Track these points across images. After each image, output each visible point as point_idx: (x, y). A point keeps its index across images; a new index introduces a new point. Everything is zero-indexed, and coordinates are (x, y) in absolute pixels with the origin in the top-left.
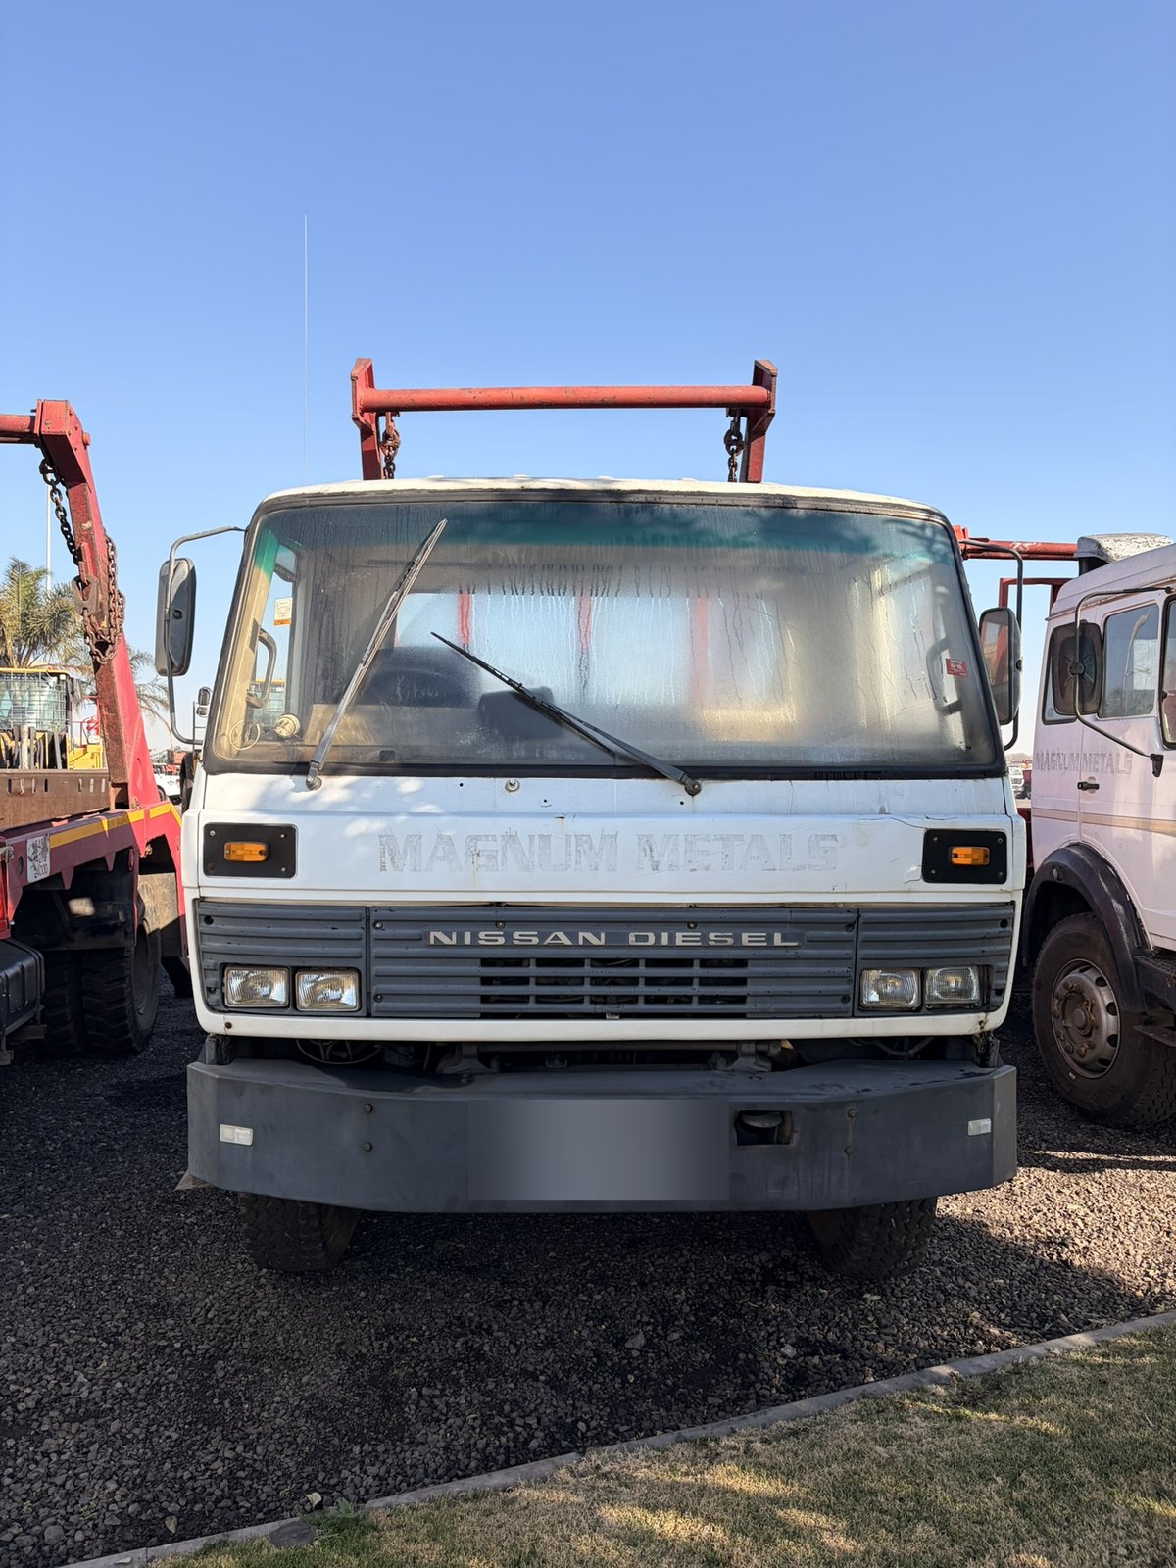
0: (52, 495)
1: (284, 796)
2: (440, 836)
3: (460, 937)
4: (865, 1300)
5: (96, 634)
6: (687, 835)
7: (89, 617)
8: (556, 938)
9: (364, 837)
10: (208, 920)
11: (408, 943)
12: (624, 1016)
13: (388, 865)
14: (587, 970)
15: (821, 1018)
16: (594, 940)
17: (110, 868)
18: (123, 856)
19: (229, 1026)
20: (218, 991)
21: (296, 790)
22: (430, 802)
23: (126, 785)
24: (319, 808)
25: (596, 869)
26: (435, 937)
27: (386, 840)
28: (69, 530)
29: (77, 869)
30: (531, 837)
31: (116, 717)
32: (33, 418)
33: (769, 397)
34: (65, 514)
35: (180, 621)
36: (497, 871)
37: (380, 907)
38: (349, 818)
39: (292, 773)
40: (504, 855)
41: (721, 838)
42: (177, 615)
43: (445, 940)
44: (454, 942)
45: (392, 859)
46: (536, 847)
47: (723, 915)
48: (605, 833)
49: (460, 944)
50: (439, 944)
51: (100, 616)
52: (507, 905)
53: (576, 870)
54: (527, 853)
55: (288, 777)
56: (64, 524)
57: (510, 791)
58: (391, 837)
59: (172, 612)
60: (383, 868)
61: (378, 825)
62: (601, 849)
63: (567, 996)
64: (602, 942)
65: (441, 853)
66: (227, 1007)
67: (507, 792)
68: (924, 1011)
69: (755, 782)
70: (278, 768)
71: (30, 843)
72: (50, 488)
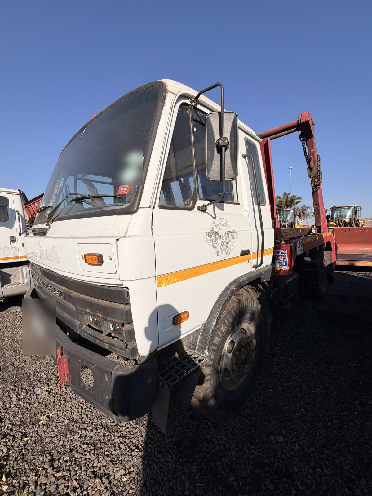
0: (302, 144)
5: (314, 183)
7: (312, 178)
17: (318, 250)
18: (321, 246)
23: (321, 226)
28: (307, 154)
29: (310, 250)
31: (319, 207)
32: (298, 120)
34: (306, 149)
51: (315, 178)
56: (305, 153)
71: (298, 242)
72: (302, 142)
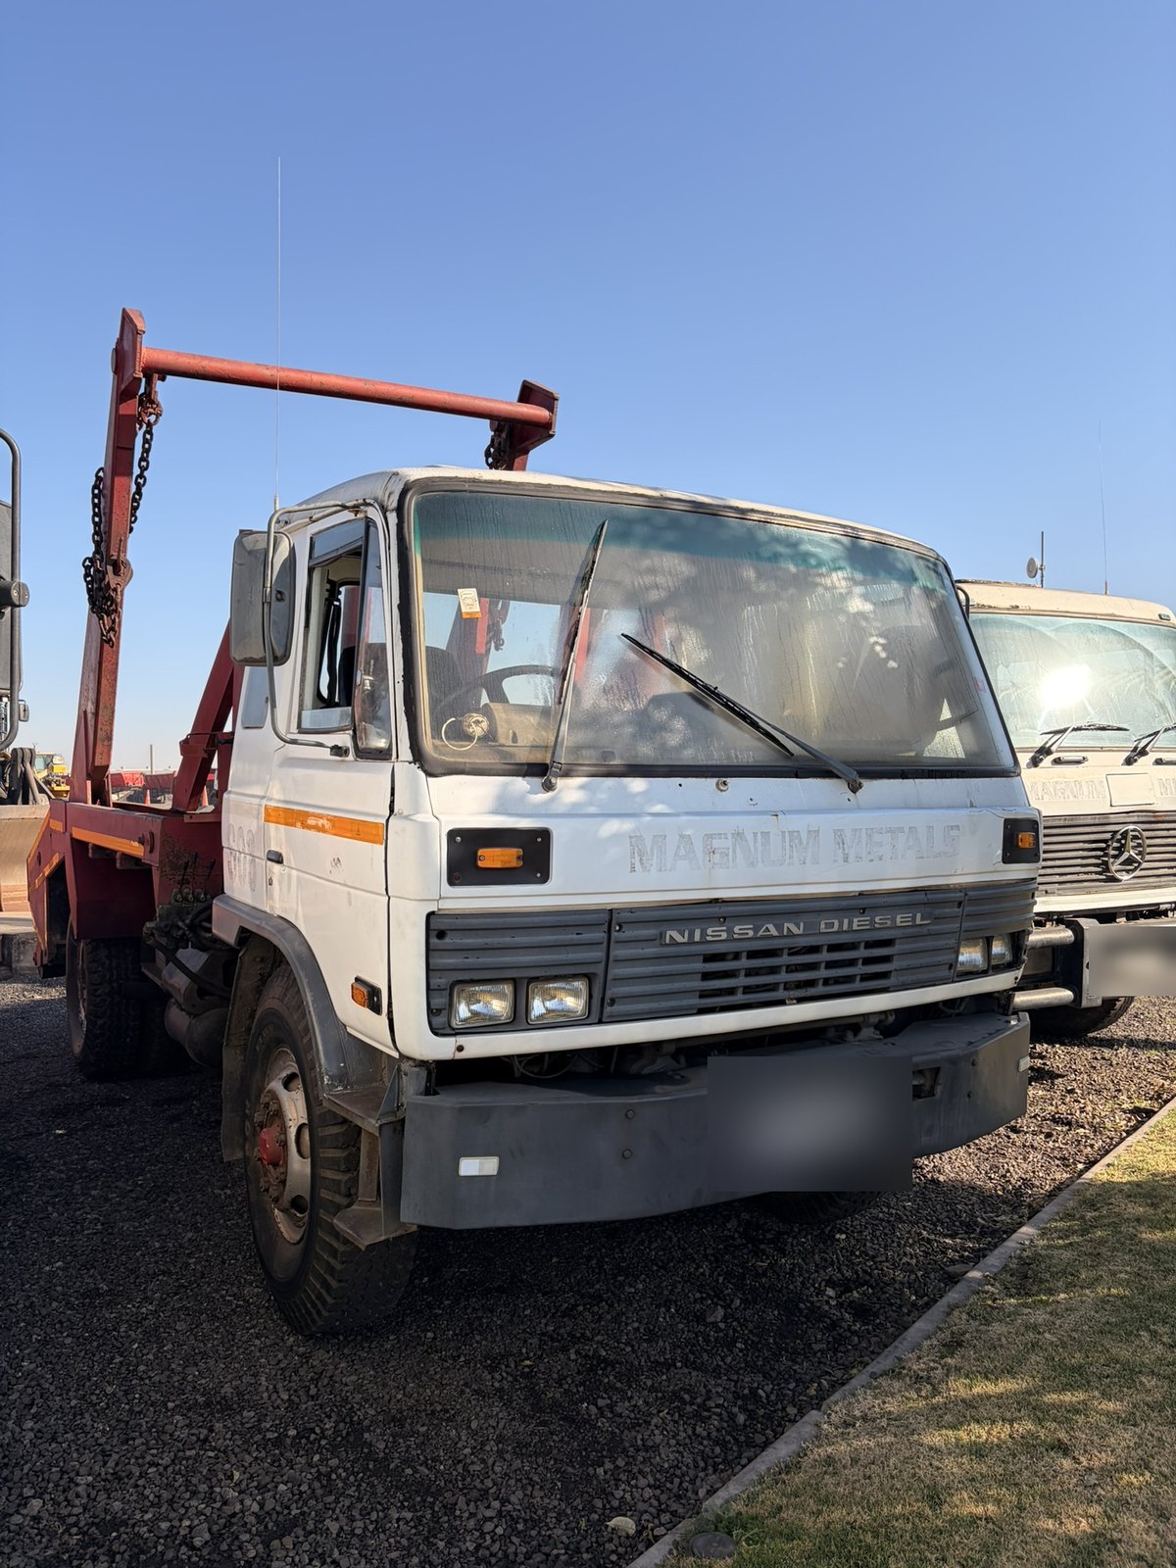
1: (522, 798)
2: (682, 836)
3: (692, 935)
4: (838, 1240)
6: (867, 829)
8: (767, 930)
9: (615, 837)
10: (441, 935)
11: (643, 944)
12: (800, 1000)
13: (638, 866)
14: (785, 959)
15: (934, 985)
16: (795, 930)
19: (460, 1049)
20: (445, 1013)
21: (533, 792)
22: (662, 803)
24: (561, 810)
25: (804, 863)
26: (671, 936)
27: (635, 840)
30: (755, 834)
33: (551, 418)
35: (282, 604)
36: (728, 868)
37: (623, 910)
38: (600, 819)
39: (524, 775)
40: (734, 851)
41: (890, 831)
42: (279, 596)
43: (679, 938)
44: (686, 940)
45: (641, 860)
46: (759, 844)
47: (885, 900)
48: (811, 829)
49: (691, 942)
50: (674, 943)
52: (724, 902)
53: (789, 864)
54: (752, 850)
55: (520, 779)
57: (722, 791)
58: (640, 838)
59: (274, 592)
60: (633, 869)
61: (627, 826)
62: (808, 843)
63: (758, 986)
64: (801, 932)
65: (682, 852)
66: (453, 1029)
67: (719, 792)
68: (991, 972)
69: (892, 780)
70: (509, 769)
